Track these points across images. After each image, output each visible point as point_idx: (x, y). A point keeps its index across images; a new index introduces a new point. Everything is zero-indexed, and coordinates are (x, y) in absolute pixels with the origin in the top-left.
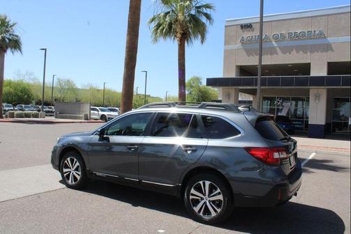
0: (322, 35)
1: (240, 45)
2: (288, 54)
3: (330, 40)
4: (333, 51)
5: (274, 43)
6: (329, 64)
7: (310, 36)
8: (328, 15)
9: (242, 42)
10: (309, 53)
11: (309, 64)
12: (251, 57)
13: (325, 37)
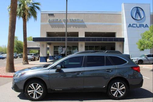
0: (82, 21)
1: (48, 23)
2: (69, 28)
3: (86, 23)
4: (86, 27)
5: (63, 23)
6: (86, 33)
7: (78, 21)
8: (85, 14)
9: (49, 21)
10: (78, 28)
11: (78, 32)
12: (53, 28)
13: (84, 22)
